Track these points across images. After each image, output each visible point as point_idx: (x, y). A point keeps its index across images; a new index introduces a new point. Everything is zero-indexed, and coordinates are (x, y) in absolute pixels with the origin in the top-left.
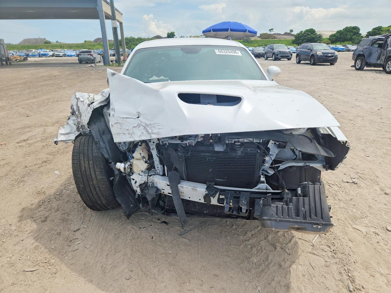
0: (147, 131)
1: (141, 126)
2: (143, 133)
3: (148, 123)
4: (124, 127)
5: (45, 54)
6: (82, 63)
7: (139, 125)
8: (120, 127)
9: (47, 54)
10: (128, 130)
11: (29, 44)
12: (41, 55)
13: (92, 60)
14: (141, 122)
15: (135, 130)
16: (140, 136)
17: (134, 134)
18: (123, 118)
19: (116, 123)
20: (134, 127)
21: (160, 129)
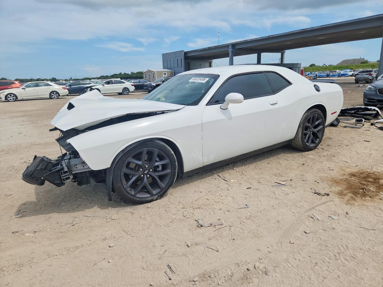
5: (345, 74)
6: (359, 83)
9: (346, 74)
11: (346, 65)
12: (341, 75)
13: (370, 80)
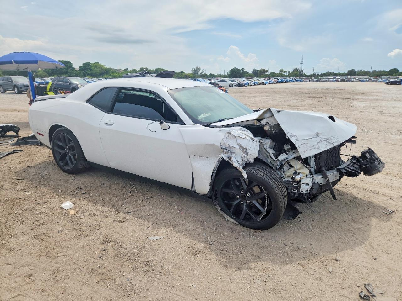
0: (329, 143)
1: (323, 141)
2: (327, 145)
3: (326, 137)
4: (308, 145)
7: (321, 141)
8: (305, 146)
10: (313, 146)
14: (322, 138)
15: (319, 144)
16: (326, 147)
17: (320, 147)
18: (308, 139)
19: (302, 145)
20: (318, 143)
21: (337, 139)
